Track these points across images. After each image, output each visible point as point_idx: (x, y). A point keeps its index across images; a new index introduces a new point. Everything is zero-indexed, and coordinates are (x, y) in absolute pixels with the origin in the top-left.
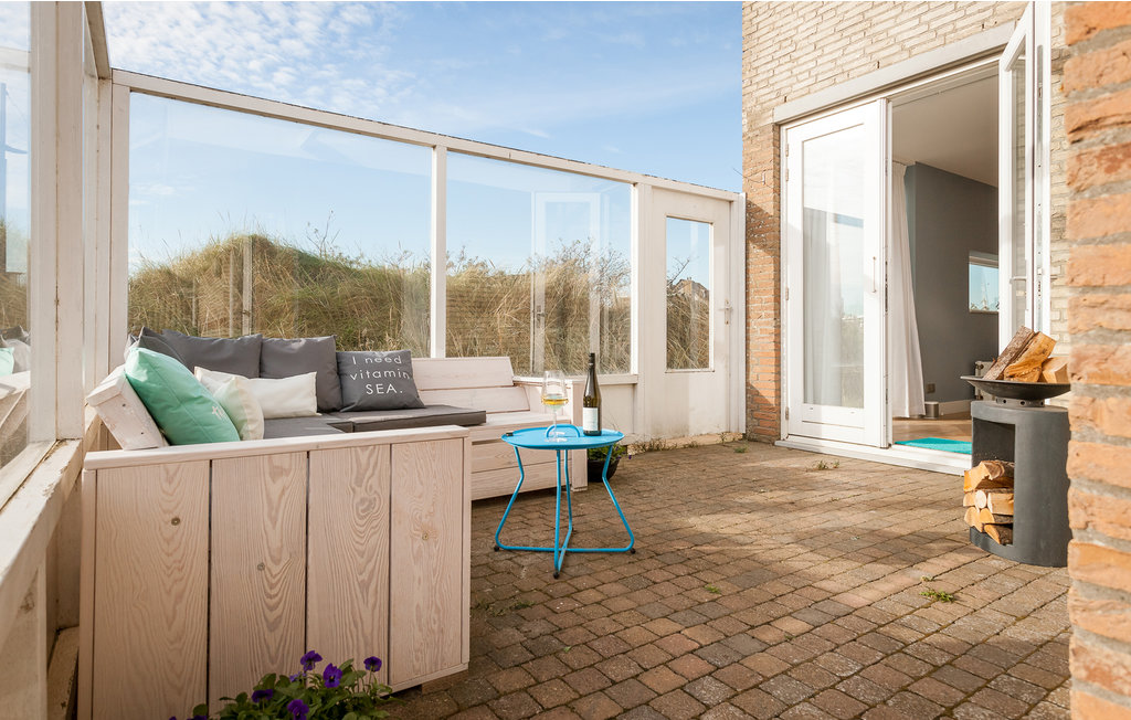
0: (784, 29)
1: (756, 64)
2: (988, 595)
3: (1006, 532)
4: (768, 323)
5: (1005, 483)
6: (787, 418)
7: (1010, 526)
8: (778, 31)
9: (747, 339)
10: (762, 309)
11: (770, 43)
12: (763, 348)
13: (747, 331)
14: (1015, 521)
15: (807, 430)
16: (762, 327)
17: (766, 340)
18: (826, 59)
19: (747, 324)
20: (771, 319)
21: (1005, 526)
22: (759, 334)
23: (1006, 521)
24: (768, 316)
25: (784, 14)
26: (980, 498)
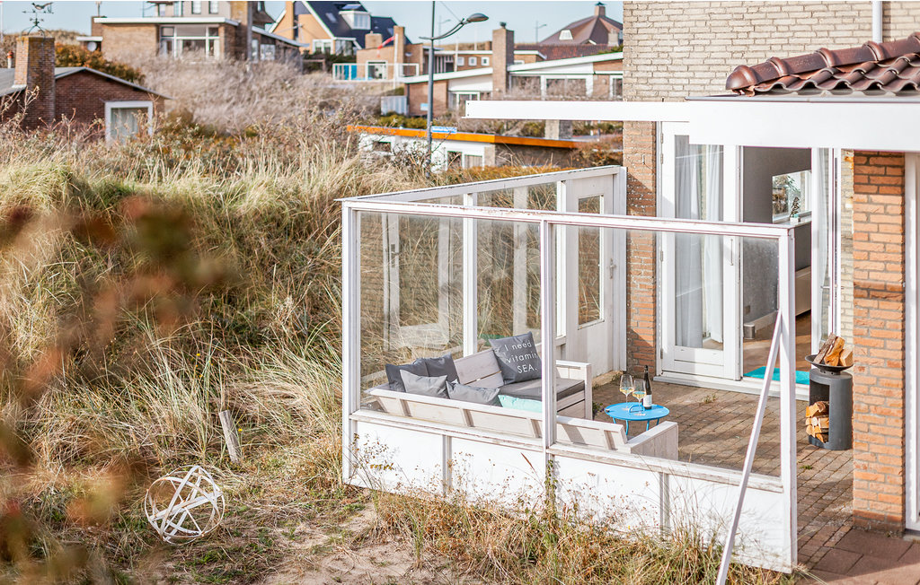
0: (661, 43)
1: (636, 62)
2: (823, 465)
3: (826, 437)
4: (647, 280)
5: (826, 413)
6: (662, 358)
7: (827, 434)
8: (656, 42)
9: (628, 291)
10: (641, 267)
11: (649, 49)
12: (643, 300)
13: (628, 285)
14: (829, 431)
15: (679, 367)
16: (642, 283)
17: (645, 294)
18: (696, 81)
19: (628, 279)
20: (650, 277)
21: (825, 434)
22: (638, 288)
23: (826, 431)
24: (647, 274)
25: (661, 31)
26: (815, 421)
